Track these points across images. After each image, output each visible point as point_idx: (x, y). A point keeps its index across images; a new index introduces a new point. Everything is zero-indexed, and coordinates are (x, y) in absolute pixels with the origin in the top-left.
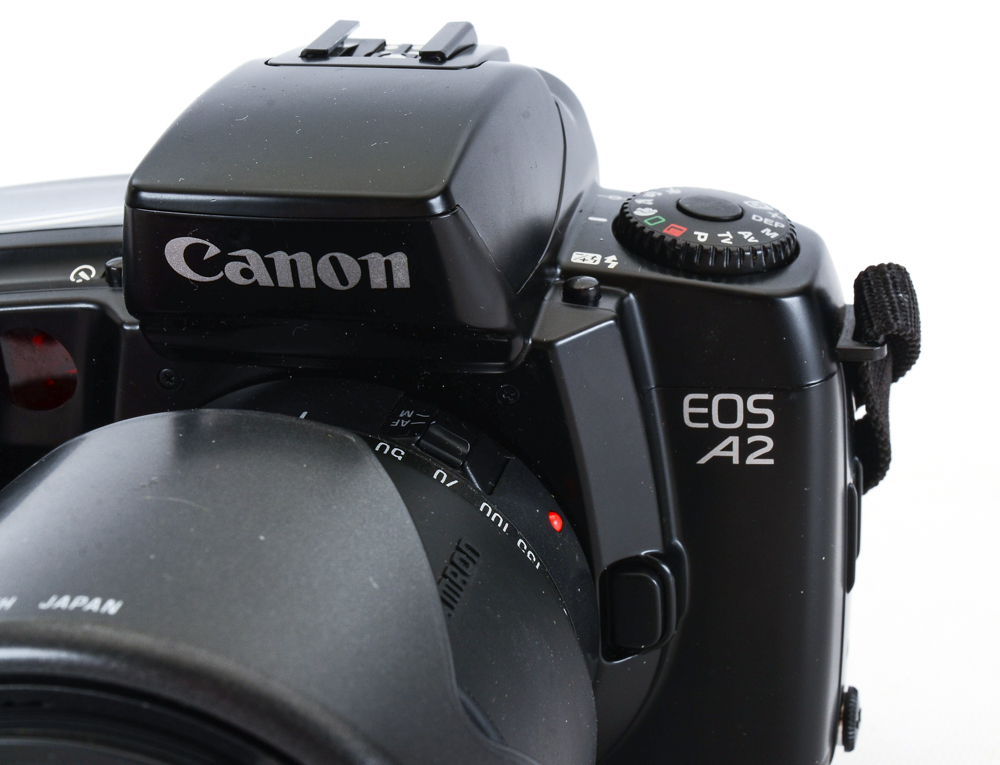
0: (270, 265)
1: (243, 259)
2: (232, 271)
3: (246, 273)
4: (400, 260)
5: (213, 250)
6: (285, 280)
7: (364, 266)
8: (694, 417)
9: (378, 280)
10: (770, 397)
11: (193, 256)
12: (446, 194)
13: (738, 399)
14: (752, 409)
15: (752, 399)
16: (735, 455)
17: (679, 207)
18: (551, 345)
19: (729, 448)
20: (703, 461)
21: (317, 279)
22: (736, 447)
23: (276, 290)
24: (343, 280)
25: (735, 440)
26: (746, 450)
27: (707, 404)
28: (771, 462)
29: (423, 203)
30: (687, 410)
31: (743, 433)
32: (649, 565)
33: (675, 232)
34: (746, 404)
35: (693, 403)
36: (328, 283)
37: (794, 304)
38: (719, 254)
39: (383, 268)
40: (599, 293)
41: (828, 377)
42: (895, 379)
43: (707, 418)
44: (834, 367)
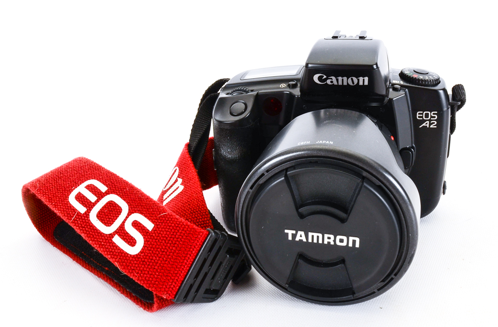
0: (337, 80)
1: (332, 79)
2: (329, 82)
3: (332, 82)
4: (366, 79)
5: (325, 77)
6: (340, 83)
7: (358, 80)
8: (419, 117)
9: (361, 83)
10: (436, 112)
11: (320, 78)
12: (376, 64)
13: (429, 113)
14: (432, 115)
15: (432, 113)
16: (428, 125)
17: (414, 71)
18: (392, 99)
19: (427, 124)
20: (420, 127)
21: (348, 83)
22: (428, 124)
23: (338, 85)
24: (353, 83)
25: (428, 122)
26: (430, 124)
27: (422, 114)
28: (436, 127)
29: (372, 66)
30: (418, 115)
31: (430, 120)
32: (409, 149)
33: (415, 76)
34: (431, 114)
35: (419, 114)
36: (350, 84)
37: (441, 92)
38: (425, 81)
39: (362, 80)
40: (401, 89)
41: (448, 109)
42: (458, 111)
43: (422, 117)
44: (449, 106)
